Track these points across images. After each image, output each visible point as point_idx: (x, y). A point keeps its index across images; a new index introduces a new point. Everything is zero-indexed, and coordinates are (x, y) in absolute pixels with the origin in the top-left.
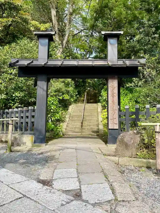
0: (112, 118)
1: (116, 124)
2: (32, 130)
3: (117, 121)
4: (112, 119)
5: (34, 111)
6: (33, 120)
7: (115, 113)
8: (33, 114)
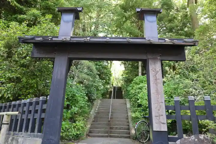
0: (157, 115)
1: (163, 123)
2: (40, 131)
3: (164, 119)
4: (157, 117)
5: (45, 102)
6: (43, 116)
7: (160, 107)
8: (45, 107)
